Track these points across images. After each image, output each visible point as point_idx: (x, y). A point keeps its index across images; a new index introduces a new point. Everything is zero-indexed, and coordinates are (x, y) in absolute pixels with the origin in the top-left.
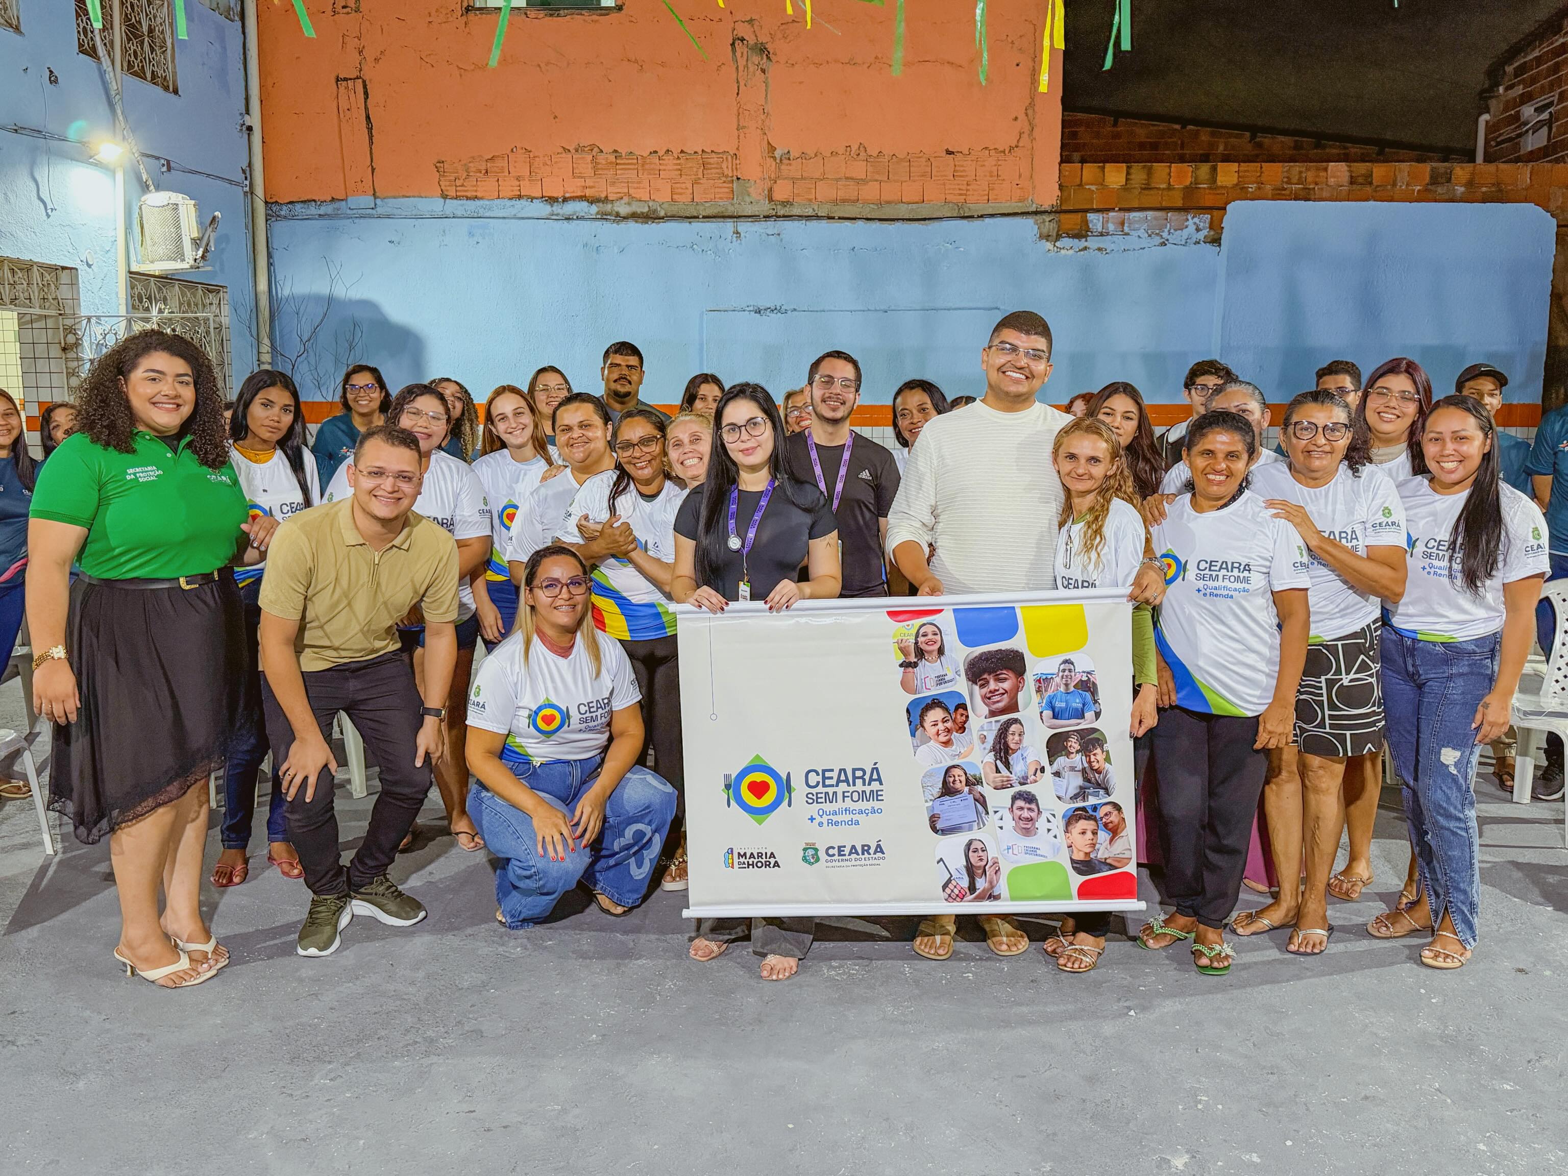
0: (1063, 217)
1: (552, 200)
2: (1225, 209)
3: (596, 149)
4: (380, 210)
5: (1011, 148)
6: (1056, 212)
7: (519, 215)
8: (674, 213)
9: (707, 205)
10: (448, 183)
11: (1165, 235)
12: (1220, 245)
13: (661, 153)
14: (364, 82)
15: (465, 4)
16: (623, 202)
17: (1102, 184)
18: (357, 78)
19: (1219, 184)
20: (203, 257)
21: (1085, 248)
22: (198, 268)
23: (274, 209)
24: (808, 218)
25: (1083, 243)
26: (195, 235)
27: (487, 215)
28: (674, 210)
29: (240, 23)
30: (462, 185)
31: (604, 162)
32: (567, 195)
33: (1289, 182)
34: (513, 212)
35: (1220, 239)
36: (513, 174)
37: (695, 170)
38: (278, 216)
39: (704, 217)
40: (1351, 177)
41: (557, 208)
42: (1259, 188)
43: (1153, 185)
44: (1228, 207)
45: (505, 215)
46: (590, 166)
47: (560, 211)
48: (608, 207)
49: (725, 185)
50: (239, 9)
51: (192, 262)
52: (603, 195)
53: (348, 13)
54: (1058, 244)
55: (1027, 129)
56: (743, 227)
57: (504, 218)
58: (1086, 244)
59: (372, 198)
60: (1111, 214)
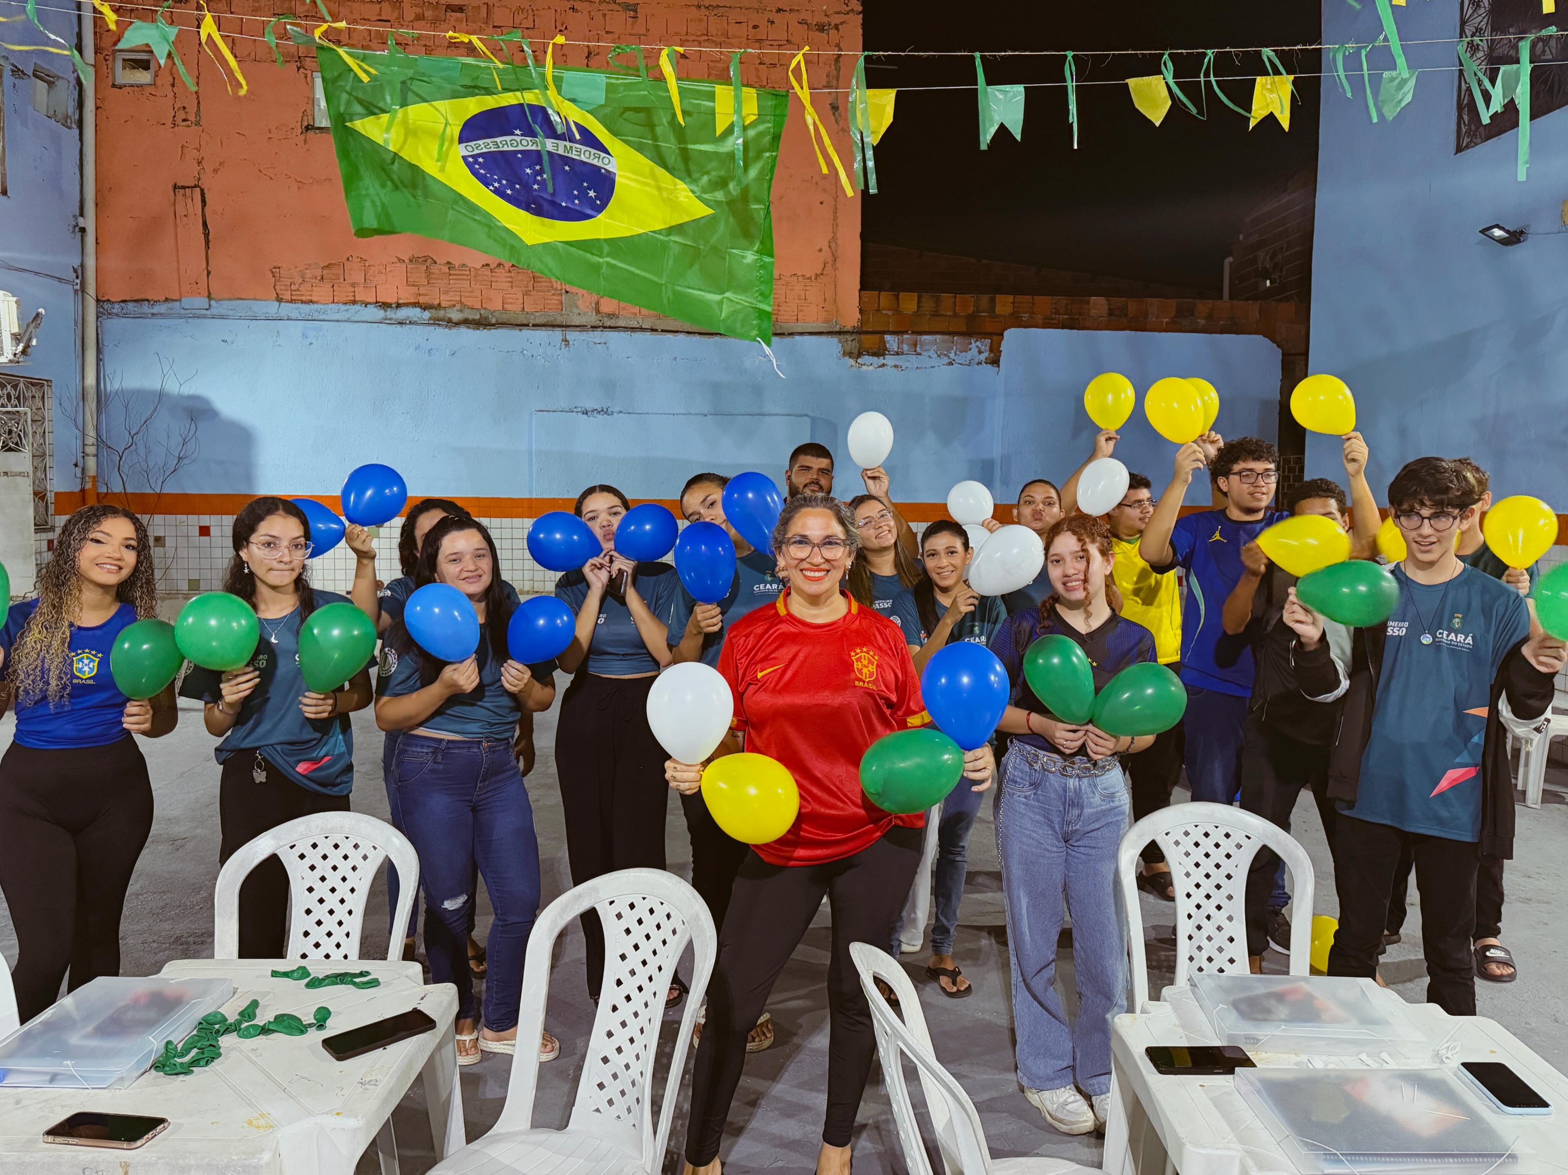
0: (863, 337)
1: (385, 306)
2: (1002, 335)
3: (429, 260)
4: (214, 311)
5: (817, 276)
6: (856, 333)
7: (353, 319)
8: (505, 320)
9: (537, 314)
10: (283, 288)
11: (952, 355)
12: (999, 366)
13: (492, 266)
14: (202, 191)
15: (305, 124)
16: (455, 309)
17: (896, 310)
18: (195, 186)
19: (997, 313)
20: (24, 352)
21: (883, 365)
22: (18, 362)
23: (106, 307)
24: (633, 329)
25: (881, 361)
26: (16, 330)
27: (322, 317)
28: (504, 318)
29: (78, 131)
30: (298, 290)
31: (437, 272)
32: (401, 301)
33: (1057, 313)
34: (347, 315)
35: (999, 361)
36: (348, 280)
37: (525, 282)
38: (110, 314)
39: (534, 325)
40: (1110, 309)
41: (390, 313)
42: (1031, 317)
43: (941, 313)
44: (1006, 334)
45: (339, 318)
46: (424, 275)
47: (393, 316)
48: (442, 313)
49: (555, 297)
50: (77, 117)
51: (11, 357)
52: (436, 302)
53: (188, 126)
54: (859, 361)
55: (830, 259)
56: (572, 335)
57: (338, 321)
58: (884, 361)
59: (207, 300)
60: (905, 336)
